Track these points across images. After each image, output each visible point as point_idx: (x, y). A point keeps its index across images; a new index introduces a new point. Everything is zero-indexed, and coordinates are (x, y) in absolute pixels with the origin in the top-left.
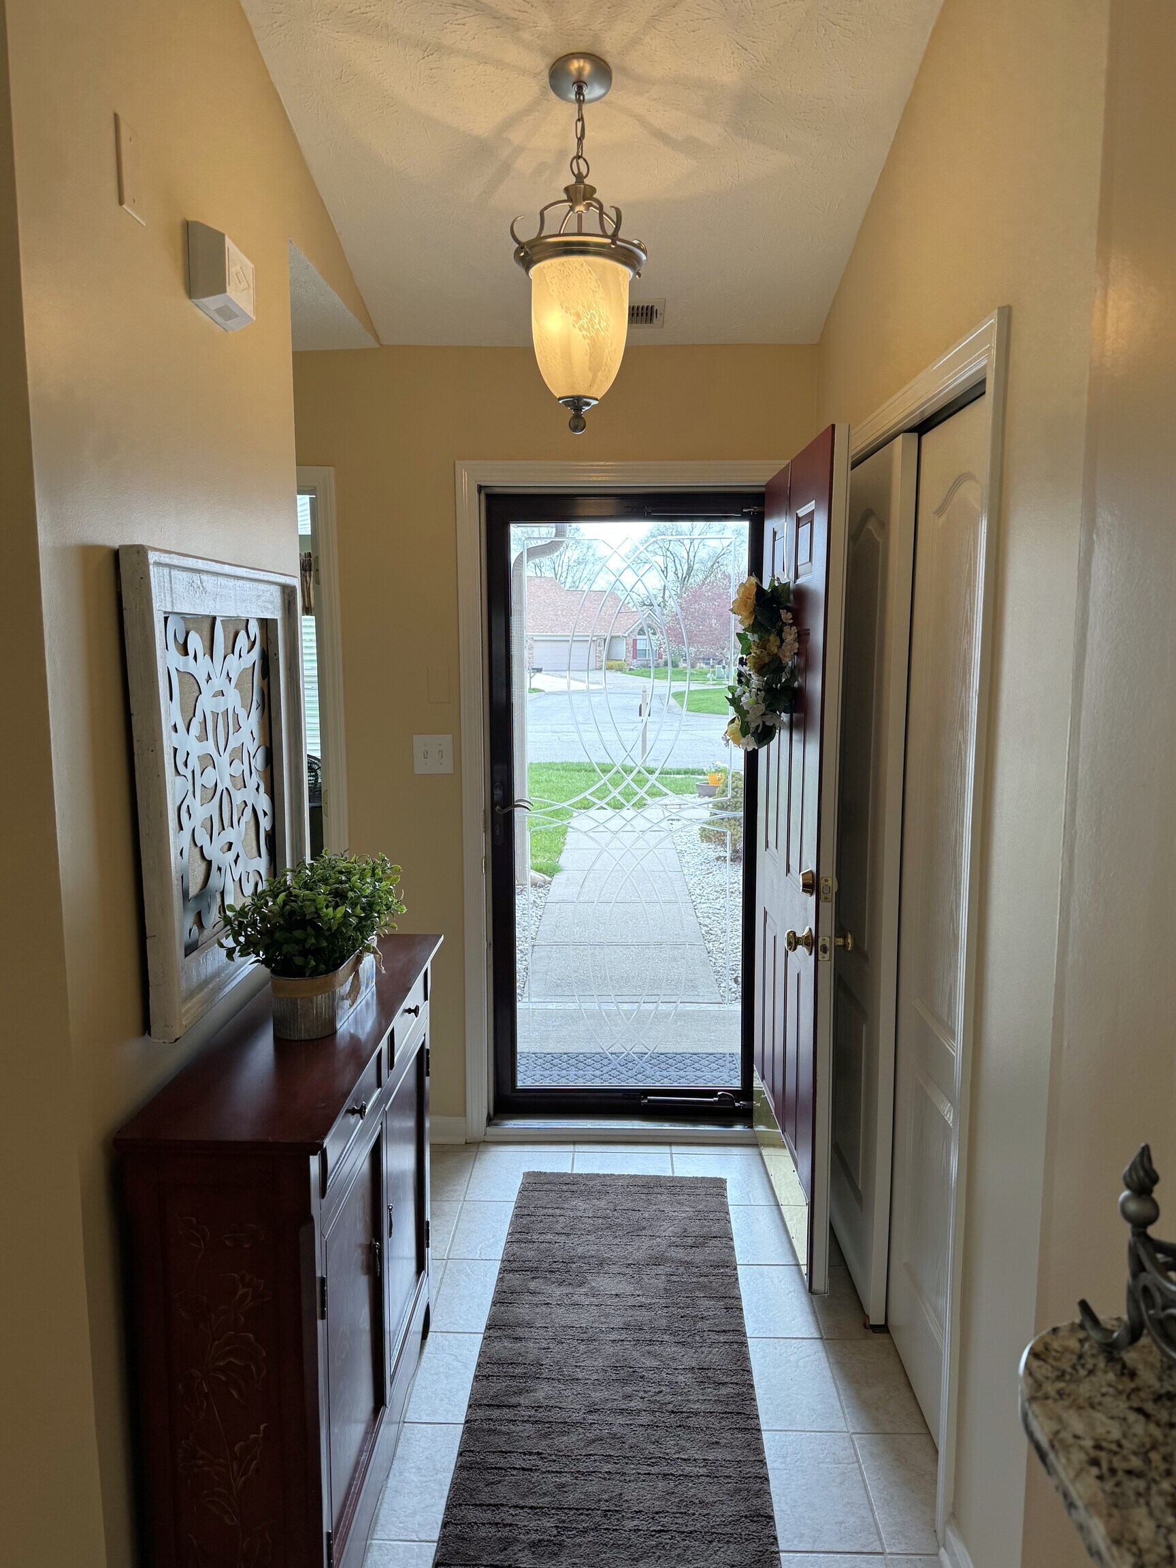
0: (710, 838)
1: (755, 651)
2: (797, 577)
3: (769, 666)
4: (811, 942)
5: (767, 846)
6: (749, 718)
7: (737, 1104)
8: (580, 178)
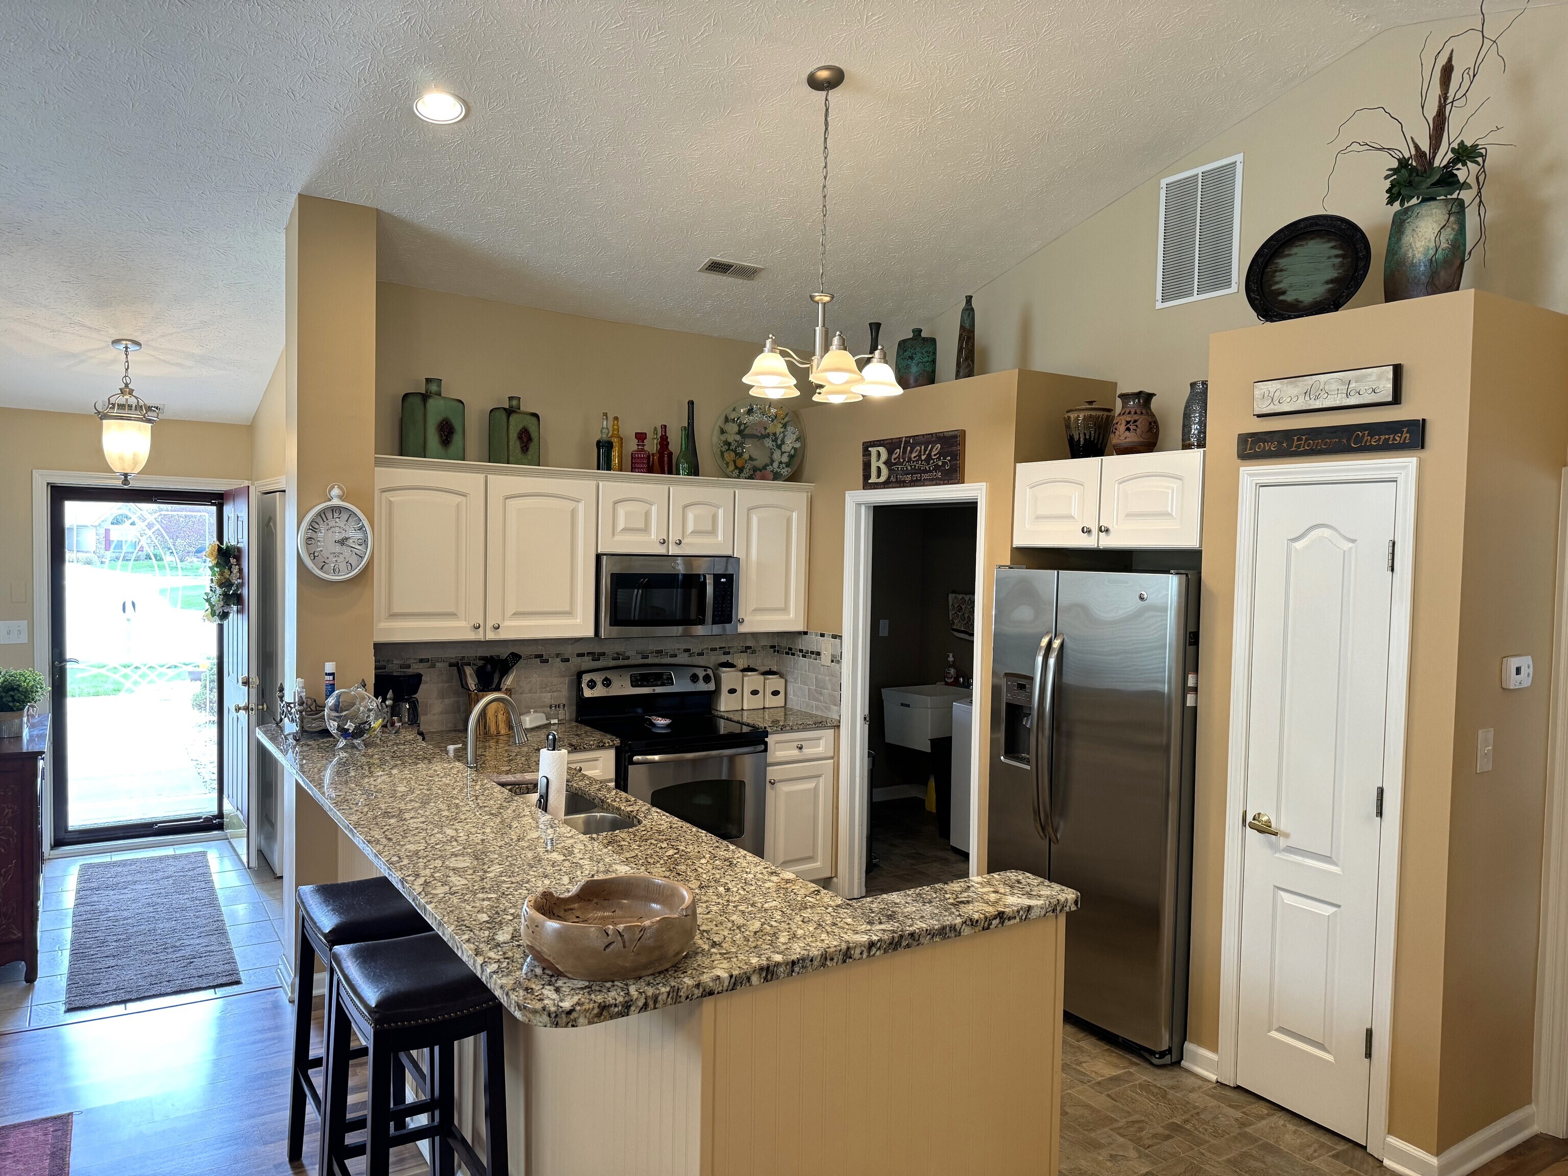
0: (200, 706)
1: (218, 577)
2: (238, 543)
3: (225, 584)
4: (247, 708)
5: (229, 675)
6: (215, 608)
7: (214, 822)
8: (127, 385)
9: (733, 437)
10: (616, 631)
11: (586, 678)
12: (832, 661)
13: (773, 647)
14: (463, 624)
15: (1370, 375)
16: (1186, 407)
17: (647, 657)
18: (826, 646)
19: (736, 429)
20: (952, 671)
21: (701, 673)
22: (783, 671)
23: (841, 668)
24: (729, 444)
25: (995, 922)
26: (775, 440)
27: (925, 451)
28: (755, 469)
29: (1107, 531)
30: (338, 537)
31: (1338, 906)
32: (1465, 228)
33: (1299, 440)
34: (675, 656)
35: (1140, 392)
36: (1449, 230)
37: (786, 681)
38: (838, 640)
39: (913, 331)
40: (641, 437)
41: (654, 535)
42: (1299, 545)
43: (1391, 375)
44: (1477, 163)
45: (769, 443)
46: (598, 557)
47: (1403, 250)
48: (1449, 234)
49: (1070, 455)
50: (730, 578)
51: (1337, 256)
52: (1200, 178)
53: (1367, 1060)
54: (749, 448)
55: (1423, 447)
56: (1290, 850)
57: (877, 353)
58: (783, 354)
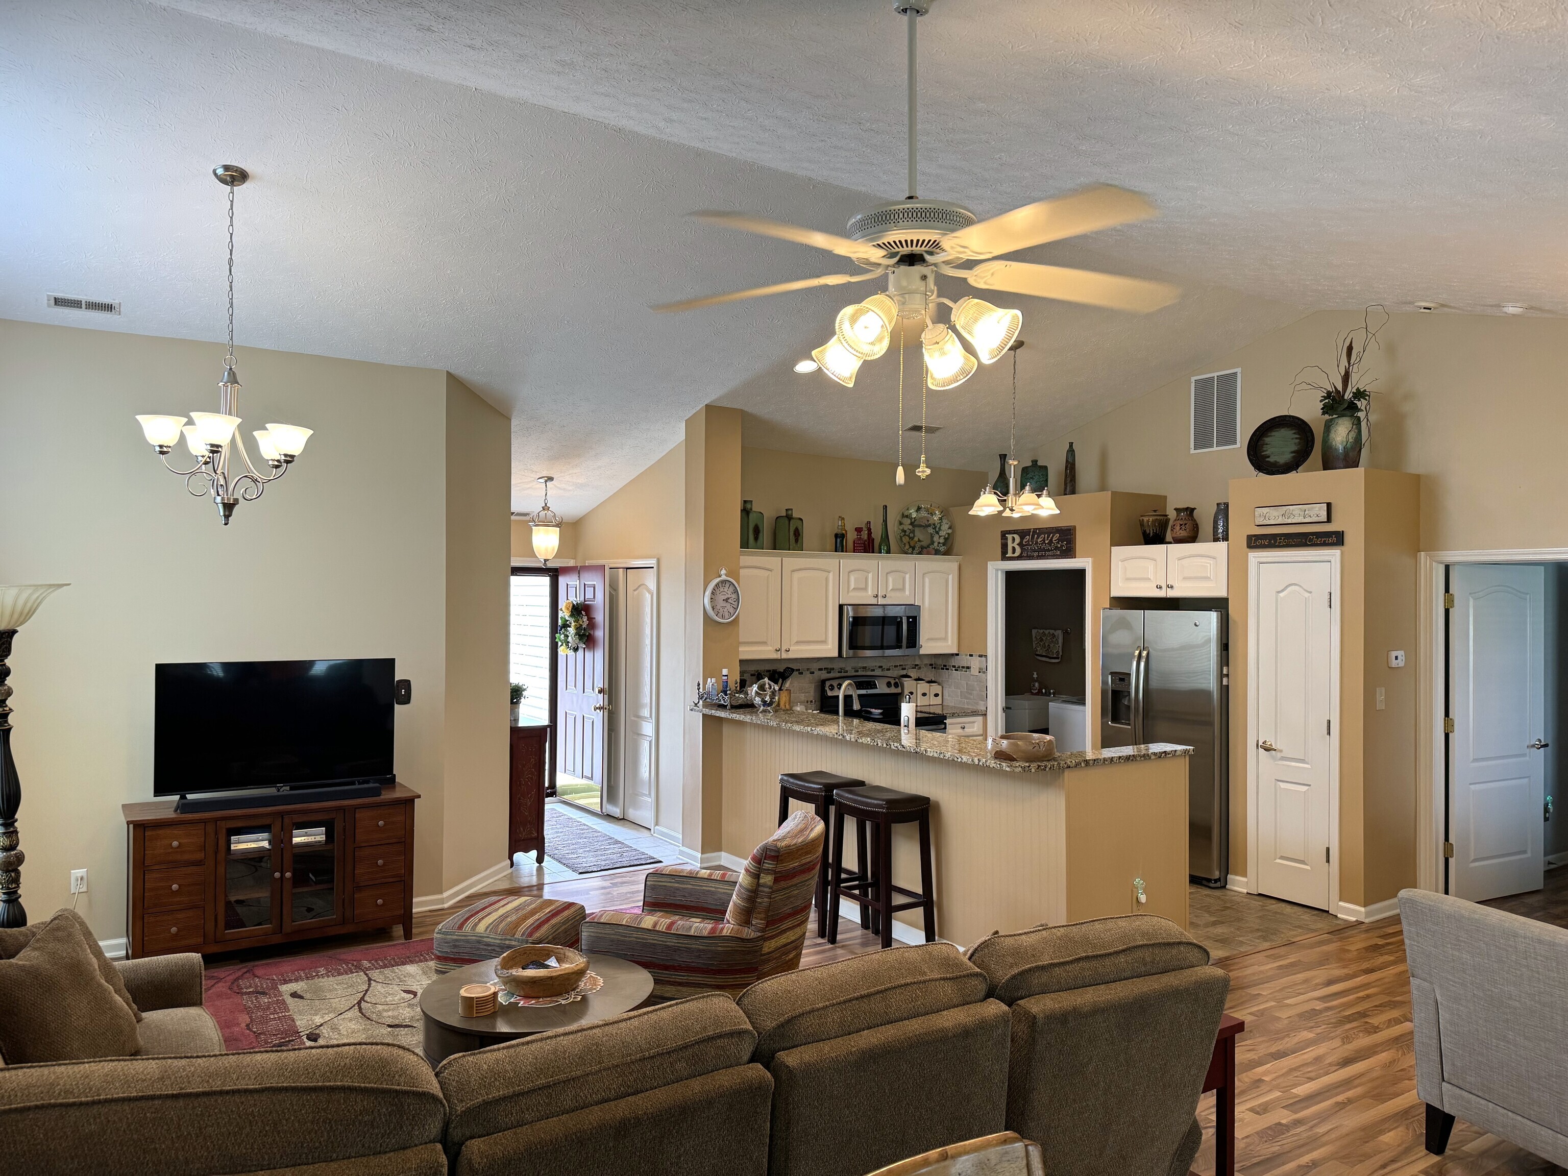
1: (574, 623)
2: (585, 601)
3: (579, 628)
4: (602, 708)
5: (567, 689)
6: (570, 644)
8: (546, 504)
9: (907, 526)
10: (851, 652)
11: (828, 684)
12: (980, 672)
13: (931, 665)
14: (770, 648)
15: (1315, 507)
16: (1215, 517)
17: (857, 671)
18: (975, 663)
19: (909, 521)
20: (1037, 685)
21: (893, 682)
22: (940, 680)
23: (986, 676)
24: (905, 531)
25: (1163, 755)
26: (935, 528)
27: (1048, 538)
28: (922, 548)
29: (1172, 587)
30: (725, 597)
31: (1310, 785)
32: (1361, 431)
33: (1280, 539)
34: (874, 670)
35: (1188, 508)
36: (1353, 432)
37: (942, 687)
38: (983, 659)
39: (1032, 461)
40: (859, 530)
41: (870, 592)
42: (1282, 595)
43: (1326, 508)
44: (1366, 400)
45: (930, 530)
46: (841, 607)
47: (1330, 441)
48: (1353, 435)
49: (1143, 542)
50: (915, 618)
51: (1296, 438)
52: (1216, 379)
53: (1327, 864)
54: (919, 534)
55: (1343, 545)
56: (1283, 758)
57: (1045, 491)
58: (995, 493)
